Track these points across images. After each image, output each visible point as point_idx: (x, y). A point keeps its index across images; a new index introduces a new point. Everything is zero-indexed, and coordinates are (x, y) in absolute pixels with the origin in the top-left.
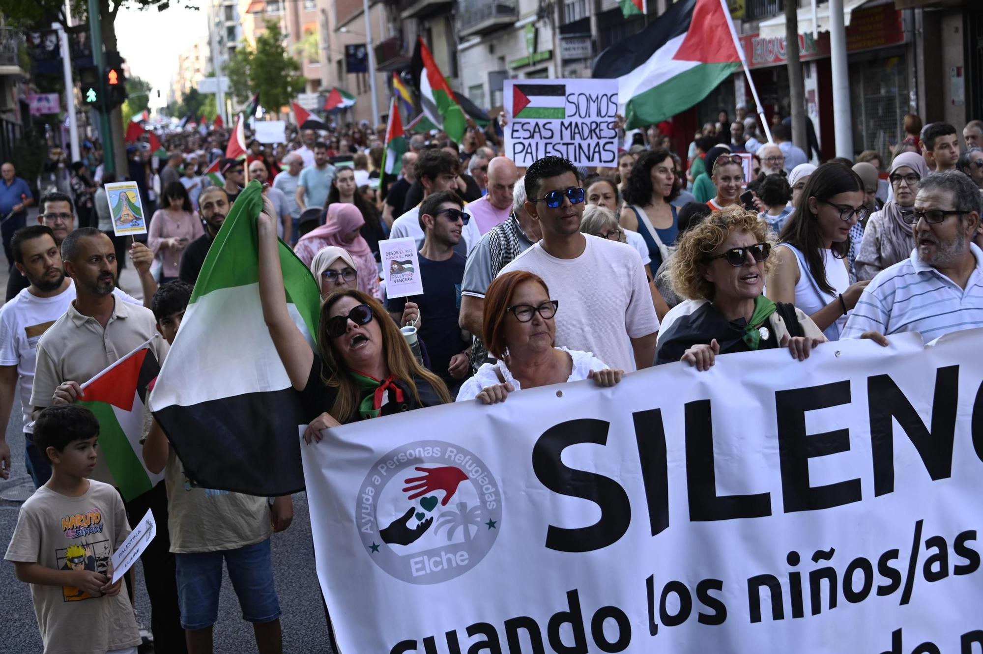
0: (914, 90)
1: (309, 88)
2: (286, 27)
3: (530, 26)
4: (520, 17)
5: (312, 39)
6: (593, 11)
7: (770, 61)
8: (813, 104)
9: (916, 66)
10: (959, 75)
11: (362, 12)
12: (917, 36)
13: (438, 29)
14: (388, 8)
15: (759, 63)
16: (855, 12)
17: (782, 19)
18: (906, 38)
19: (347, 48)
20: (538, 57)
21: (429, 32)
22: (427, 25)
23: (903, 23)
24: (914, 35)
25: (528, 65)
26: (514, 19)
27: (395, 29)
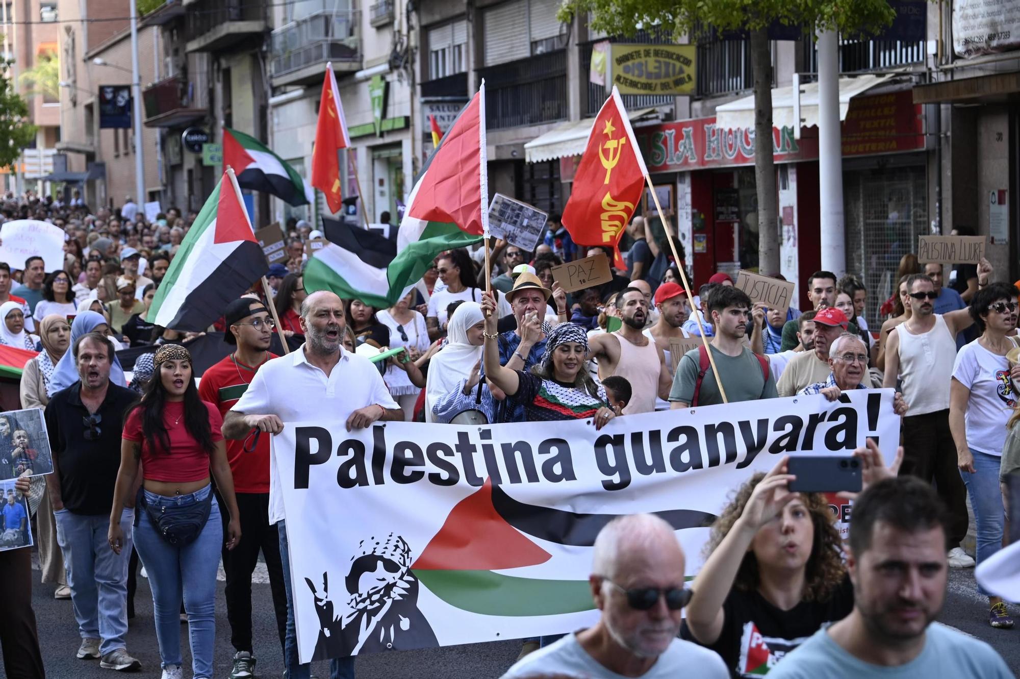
0: (938, 219)
1: (40, 141)
2: (10, 46)
3: (379, 78)
4: (365, 66)
5: (49, 67)
6: (472, 66)
7: (729, 160)
8: (791, 228)
9: (940, 184)
10: (1001, 202)
11: (129, 36)
12: (943, 141)
13: (241, 71)
14: (167, 34)
15: (713, 161)
16: (853, 100)
17: (749, 102)
18: (927, 143)
19: (102, 89)
20: (387, 126)
21: (227, 74)
22: (224, 64)
23: (924, 121)
24: (940, 139)
25: (373, 135)
26: (355, 66)
27: (176, 66)
